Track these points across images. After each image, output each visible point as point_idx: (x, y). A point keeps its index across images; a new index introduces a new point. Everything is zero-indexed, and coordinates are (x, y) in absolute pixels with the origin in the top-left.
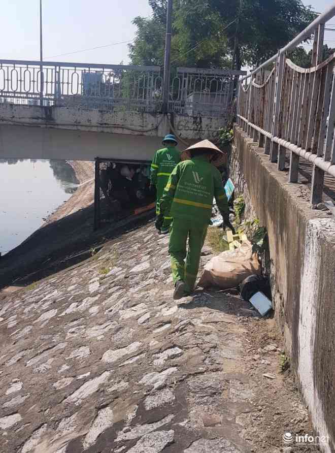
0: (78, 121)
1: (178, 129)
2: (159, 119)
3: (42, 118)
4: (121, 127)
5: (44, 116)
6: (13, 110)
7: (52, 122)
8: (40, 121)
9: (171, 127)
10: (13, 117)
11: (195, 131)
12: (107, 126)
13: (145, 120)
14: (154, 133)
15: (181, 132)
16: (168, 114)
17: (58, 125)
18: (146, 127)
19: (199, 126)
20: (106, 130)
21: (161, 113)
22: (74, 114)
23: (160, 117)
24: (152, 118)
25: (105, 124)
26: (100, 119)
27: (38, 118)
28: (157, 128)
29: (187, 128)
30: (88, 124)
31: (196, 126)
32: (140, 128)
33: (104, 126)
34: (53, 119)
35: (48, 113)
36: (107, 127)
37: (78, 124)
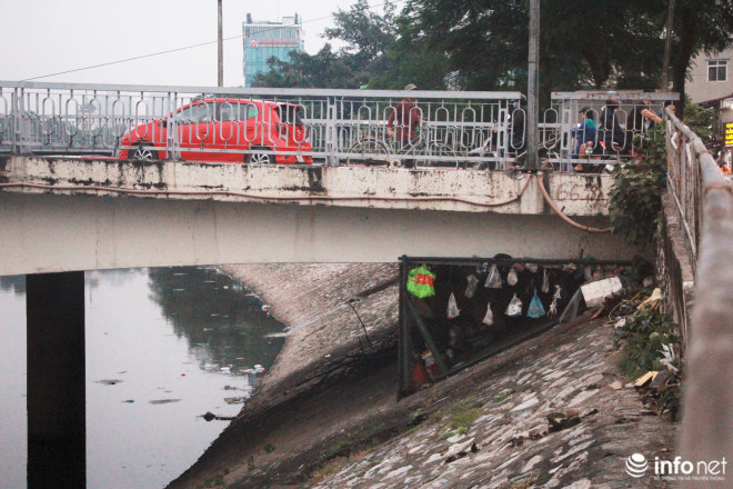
0: (371, 191)
1: (559, 199)
2: (523, 183)
3: (303, 189)
4: (453, 200)
5: (307, 185)
6: (249, 175)
7: (322, 193)
8: (299, 194)
9: (546, 194)
10: (248, 188)
11: (590, 202)
12: (425, 197)
13: (496, 185)
14: (513, 209)
15: (564, 203)
16: (540, 173)
17: (332, 200)
18: (498, 197)
19: (597, 193)
20: (423, 206)
21: (524, 171)
22: (363, 180)
23: (523, 179)
24: (509, 181)
25: (422, 194)
26: (412, 186)
27: (295, 188)
28: (518, 200)
29: (574, 197)
30: (390, 196)
31: (591, 193)
32: (488, 199)
33: (420, 197)
34: (323, 190)
35: (316, 180)
36: (426, 200)
37: (371, 196)
